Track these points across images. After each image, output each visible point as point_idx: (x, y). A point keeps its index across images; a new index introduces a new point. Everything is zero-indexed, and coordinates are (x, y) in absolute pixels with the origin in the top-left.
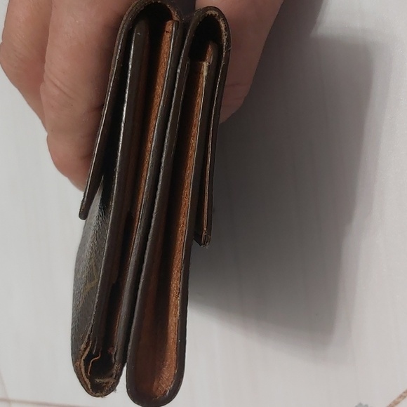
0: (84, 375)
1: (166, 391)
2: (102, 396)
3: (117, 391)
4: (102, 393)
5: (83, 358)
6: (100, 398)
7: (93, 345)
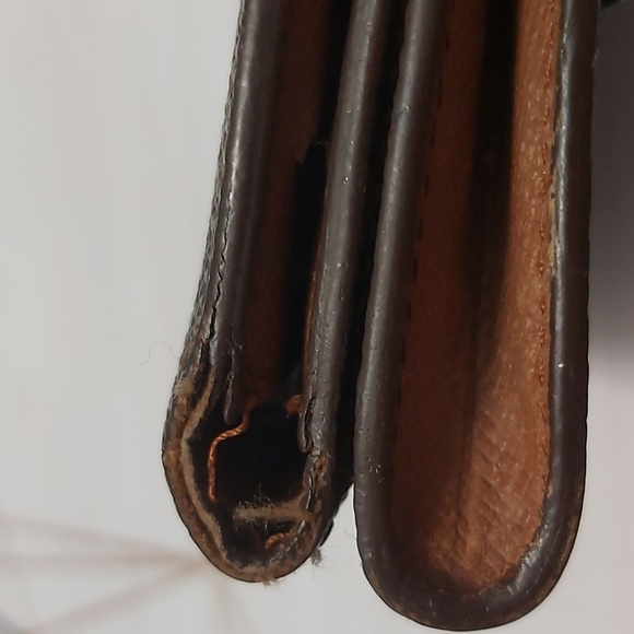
0: (195, 501)
1: (515, 569)
2: (265, 579)
3: (325, 562)
4: (265, 564)
5: (187, 435)
6: (258, 587)
7: (221, 383)
